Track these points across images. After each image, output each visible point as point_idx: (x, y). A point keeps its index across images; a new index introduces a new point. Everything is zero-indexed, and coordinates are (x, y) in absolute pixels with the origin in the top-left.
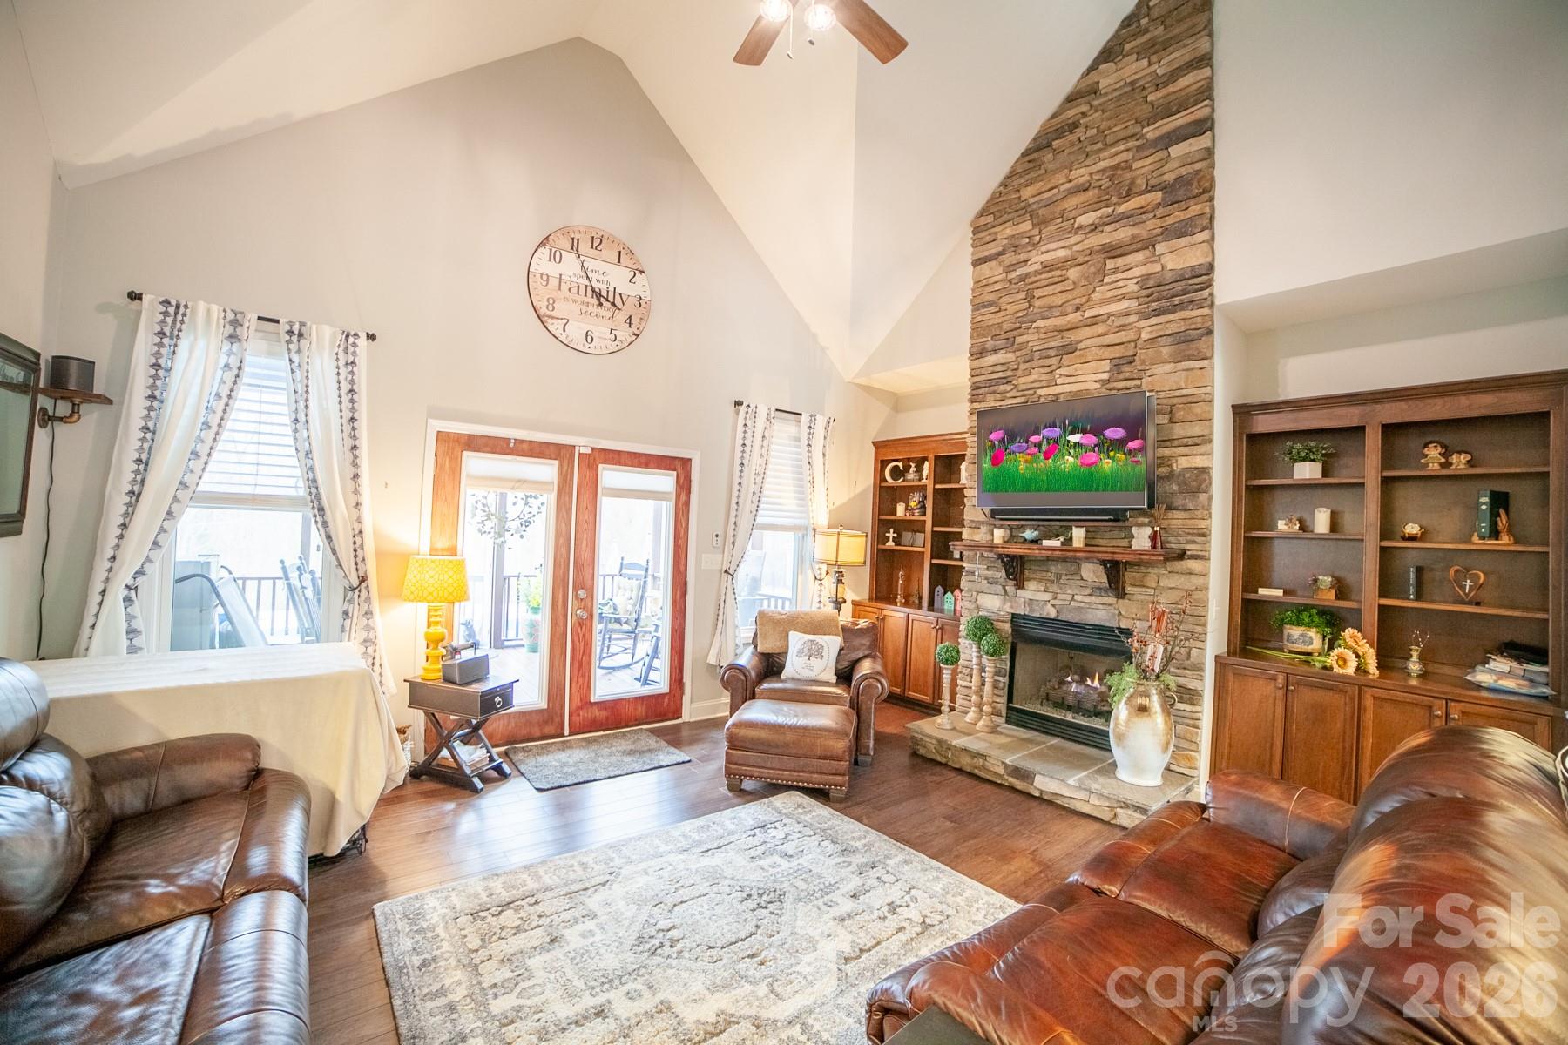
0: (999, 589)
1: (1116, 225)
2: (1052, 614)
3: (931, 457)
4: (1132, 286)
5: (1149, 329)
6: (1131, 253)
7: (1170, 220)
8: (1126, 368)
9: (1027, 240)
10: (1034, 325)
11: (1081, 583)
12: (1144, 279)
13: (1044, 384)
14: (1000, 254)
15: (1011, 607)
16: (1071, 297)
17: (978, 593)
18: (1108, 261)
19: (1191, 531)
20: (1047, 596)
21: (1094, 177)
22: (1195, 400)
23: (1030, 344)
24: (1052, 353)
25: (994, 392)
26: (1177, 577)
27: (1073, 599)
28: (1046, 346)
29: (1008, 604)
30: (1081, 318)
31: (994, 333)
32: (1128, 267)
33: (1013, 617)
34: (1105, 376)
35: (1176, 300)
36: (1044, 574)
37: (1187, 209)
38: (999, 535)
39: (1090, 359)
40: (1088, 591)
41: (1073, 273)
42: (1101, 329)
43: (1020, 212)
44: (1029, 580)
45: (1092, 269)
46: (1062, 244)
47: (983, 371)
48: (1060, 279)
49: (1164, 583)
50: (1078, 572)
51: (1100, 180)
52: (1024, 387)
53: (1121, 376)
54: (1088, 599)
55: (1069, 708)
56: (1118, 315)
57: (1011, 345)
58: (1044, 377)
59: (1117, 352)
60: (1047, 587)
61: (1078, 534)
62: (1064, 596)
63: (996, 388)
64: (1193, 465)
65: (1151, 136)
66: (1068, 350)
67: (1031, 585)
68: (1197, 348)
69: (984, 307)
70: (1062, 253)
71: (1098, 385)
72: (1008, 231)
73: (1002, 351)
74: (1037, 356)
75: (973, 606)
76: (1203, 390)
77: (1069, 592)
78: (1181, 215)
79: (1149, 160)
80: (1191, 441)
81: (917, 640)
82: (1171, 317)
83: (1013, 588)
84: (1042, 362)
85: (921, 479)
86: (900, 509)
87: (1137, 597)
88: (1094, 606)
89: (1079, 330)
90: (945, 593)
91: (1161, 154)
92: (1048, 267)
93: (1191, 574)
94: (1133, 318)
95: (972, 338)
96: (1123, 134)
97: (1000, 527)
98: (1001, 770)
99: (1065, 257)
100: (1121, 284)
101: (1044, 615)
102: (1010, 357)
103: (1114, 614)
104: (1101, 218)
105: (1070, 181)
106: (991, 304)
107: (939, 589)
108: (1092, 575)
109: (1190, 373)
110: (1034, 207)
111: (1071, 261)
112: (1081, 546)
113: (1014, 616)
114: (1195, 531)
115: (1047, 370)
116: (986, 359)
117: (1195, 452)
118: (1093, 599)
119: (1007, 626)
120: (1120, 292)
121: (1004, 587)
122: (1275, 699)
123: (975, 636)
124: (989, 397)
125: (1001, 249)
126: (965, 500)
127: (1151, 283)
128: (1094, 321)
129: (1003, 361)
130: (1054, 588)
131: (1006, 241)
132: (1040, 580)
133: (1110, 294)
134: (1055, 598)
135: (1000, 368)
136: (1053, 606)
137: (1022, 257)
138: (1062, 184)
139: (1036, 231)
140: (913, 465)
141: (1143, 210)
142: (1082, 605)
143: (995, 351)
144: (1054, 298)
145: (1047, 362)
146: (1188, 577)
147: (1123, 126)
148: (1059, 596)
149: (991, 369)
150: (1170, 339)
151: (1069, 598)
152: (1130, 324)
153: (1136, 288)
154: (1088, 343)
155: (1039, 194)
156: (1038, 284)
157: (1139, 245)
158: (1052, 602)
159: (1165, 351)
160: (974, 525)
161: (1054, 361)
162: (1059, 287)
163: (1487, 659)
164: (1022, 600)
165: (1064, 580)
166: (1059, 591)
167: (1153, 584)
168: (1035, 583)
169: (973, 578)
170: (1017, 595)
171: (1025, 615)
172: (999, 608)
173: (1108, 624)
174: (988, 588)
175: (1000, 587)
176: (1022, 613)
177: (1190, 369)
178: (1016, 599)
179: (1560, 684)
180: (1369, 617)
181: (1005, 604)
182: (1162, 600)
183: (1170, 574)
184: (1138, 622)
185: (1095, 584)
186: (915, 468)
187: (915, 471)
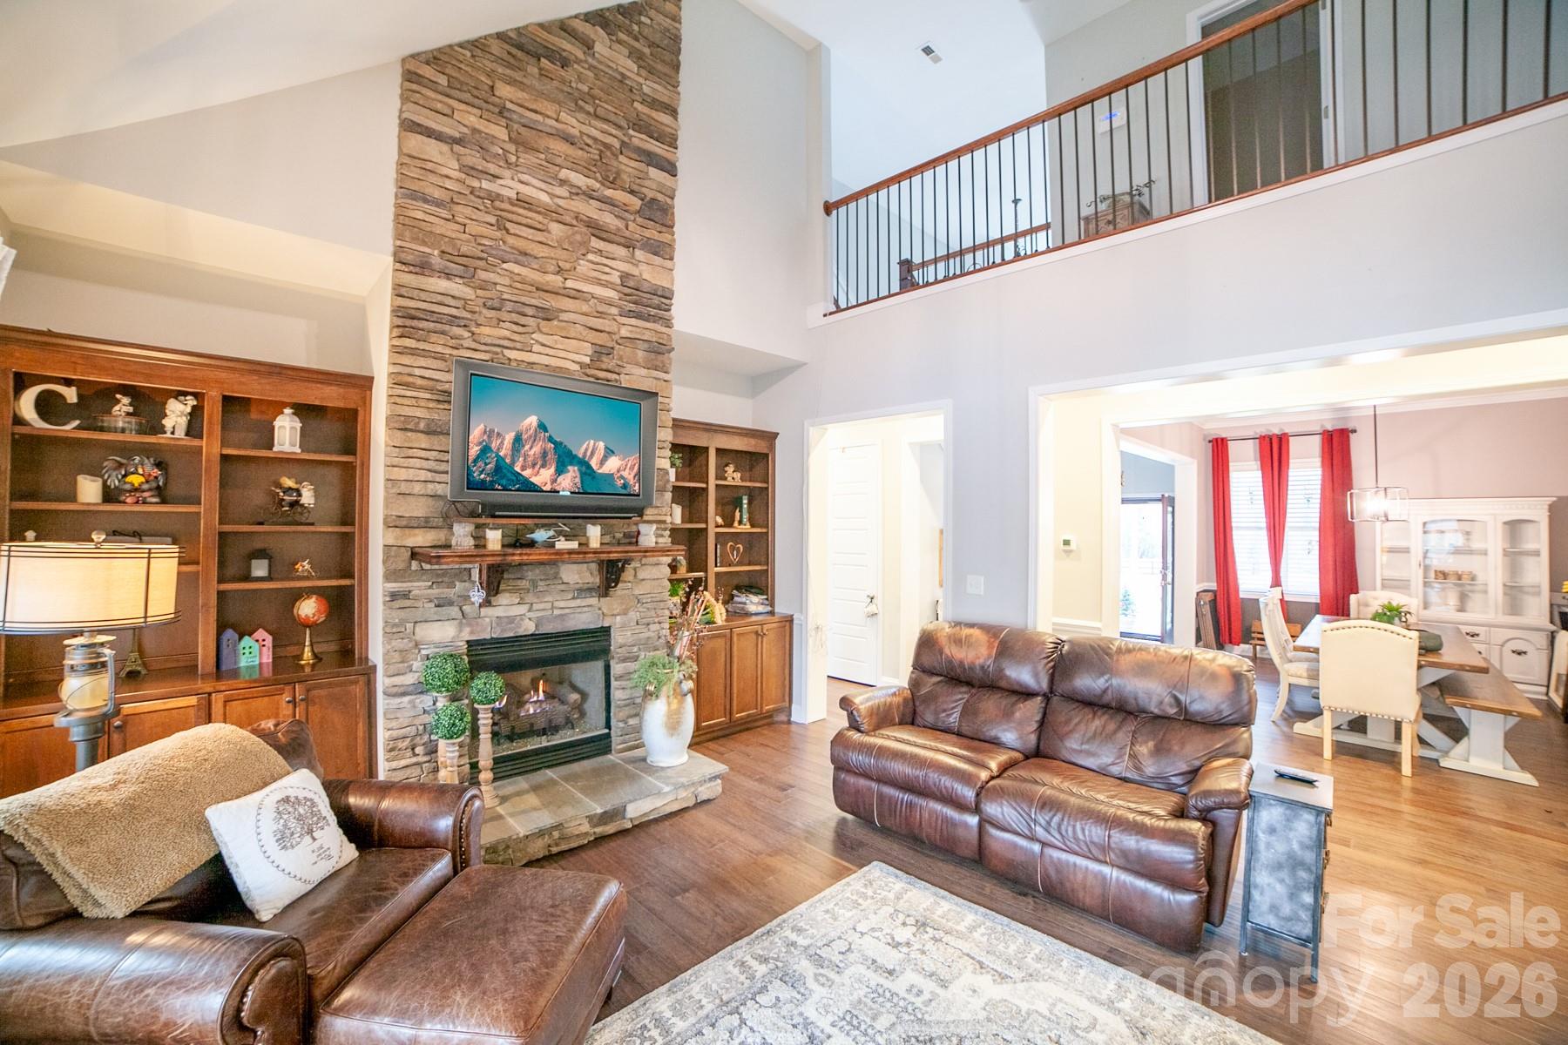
0: (453, 612)
1: (603, 206)
2: (529, 627)
4: (615, 278)
5: (630, 328)
6: (612, 242)
7: (647, 233)
8: (604, 358)
9: (500, 152)
10: (505, 266)
11: (562, 587)
12: (625, 276)
13: (518, 346)
14: (458, 141)
15: (472, 633)
16: (553, 255)
17: (413, 623)
18: (593, 238)
20: (523, 609)
21: (585, 138)
23: (498, 287)
24: (530, 311)
25: (443, 333)
27: (553, 607)
28: (523, 299)
29: (468, 630)
30: (561, 285)
31: (443, 248)
32: (611, 256)
33: (470, 646)
34: (587, 360)
35: (653, 312)
36: (519, 582)
37: (660, 232)
38: (494, 539)
39: (573, 335)
40: (570, 596)
41: (555, 228)
42: (585, 308)
43: (491, 107)
44: (500, 592)
45: (578, 237)
46: (543, 186)
47: (423, 296)
48: (540, 226)
49: (641, 575)
50: (556, 576)
51: (588, 145)
52: (489, 341)
53: (604, 367)
54: (571, 604)
56: (601, 300)
57: (468, 277)
58: (516, 337)
59: (602, 339)
60: (521, 599)
62: (542, 606)
63: (447, 328)
64: (661, 466)
65: (636, 141)
66: (547, 315)
67: (503, 598)
68: (663, 362)
69: (426, 201)
70: (544, 198)
71: (577, 367)
72: (472, 119)
73: (457, 280)
74: (509, 306)
75: (409, 645)
77: (550, 599)
78: (657, 236)
79: (633, 164)
82: (648, 325)
83: (475, 608)
84: (515, 317)
85: (154, 429)
86: (88, 490)
87: (619, 592)
88: (578, 610)
89: (559, 297)
90: (241, 638)
91: (642, 166)
92: (520, 201)
94: (614, 311)
95: (398, 236)
96: (612, 118)
97: (494, 527)
98: (586, 828)
99: (548, 205)
100: (607, 270)
101: (521, 632)
102: (468, 293)
103: (597, 615)
104: (588, 187)
105: (557, 120)
106: (439, 203)
107: (230, 634)
108: (577, 577)
109: (658, 382)
110: (515, 117)
111: (554, 213)
112: (597, 547)
113: (472, 644)
115: (521, 329)
116: (432, 280)
118: (578, 602)
120: (604, 277)
124: (434, 337)
125: (458, 135)
127: (631, 284)
128: (577, 295)
129: (457, 294)
130: (530, 598)
131: (465, 130)
132: (516, 590)
133: (595, 274)
134: (530, 610)
135: (452, 302)
136: (530, 619)
137: (492, 168)
138: (548, 117)
139: (512, 148)
140: (125, 400)
141: (625, 208)
142: (567, 611)
143: (448, 276)
144: (533, 245)
145: (523, 320)
147: (614, 110)
148: (535, 607)
149: (440, 298)
150: (646, 346)
151: (549, 605)
152: (610, 314)
153: (619, 281)
154: (572, 317)
155: (521, 106)
156: (514, 217)
157: (623, 240)
158: (529, 615)
159: (640, 354)
160: (404, 523)
161: (531, 321)
162: (540, 236)
163: (732, 597)
164: (487, 620)
165: (542, 585)
166: (536, 600)
167: (631, 578)
168: (507, 595)
169: (407, 603)
170: (482, 615)
171: (492, 638)
172: (453, 637)
173: (592, 626)
174: (435, 613)
175: (456, 609)
176: (488, 637)
177: (659, 379)
178: (479, 620)
179: (772, 605)
180: (712, 582)
181: (461, 631)
182: (637, 592)
183: (644, 567)
184: (618, 617)
185: (578, 586)
186: (131, 405)
187: (131, 409)
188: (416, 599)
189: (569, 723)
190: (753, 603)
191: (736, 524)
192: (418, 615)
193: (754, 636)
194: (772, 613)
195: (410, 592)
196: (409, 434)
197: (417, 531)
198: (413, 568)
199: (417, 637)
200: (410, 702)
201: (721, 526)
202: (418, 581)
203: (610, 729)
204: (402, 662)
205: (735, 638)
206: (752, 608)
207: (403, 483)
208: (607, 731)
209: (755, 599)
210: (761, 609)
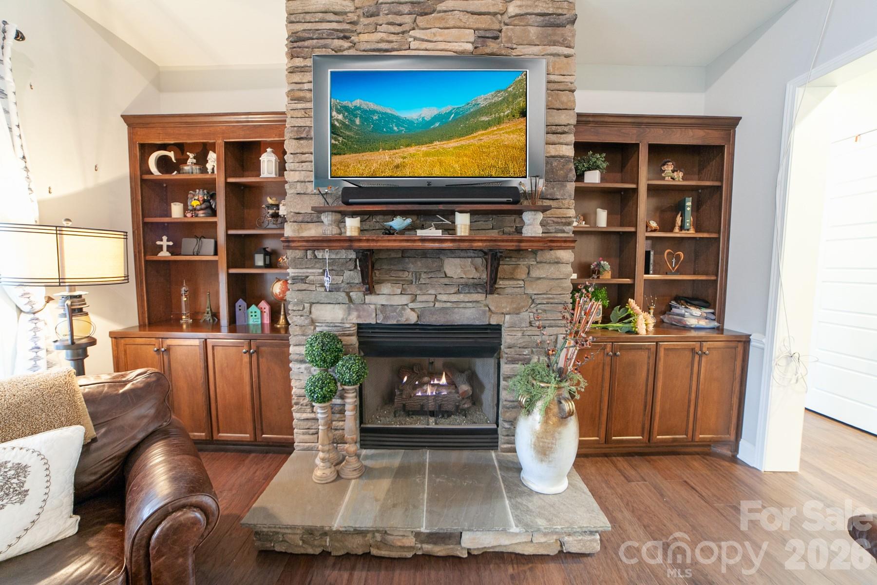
0: (342, 297)
2: (412, 318)
3: (220, 142)
8: (490, 43)
11: (446, 281)
15: (359, 317)
17: (312, 304)
19: (559, 220)
20: (405, 299)
22: (561, 87)
24: (406, 9)
25: (327, 47)
26: (547, 266)
27: (436, 299)
29: (354, 313)
33: (358, 328)
34: (470, 47)
36: (400, 274)
38: (352, 226)
39: (451, 24)
40: (454, 290)
44: (380, 282)
49: (535, 273)
50: (440, 269)
52: (369, 46)
53: (488, 51)
54: (454, 298)
55: (432, 414)
58: (394, 37)
59: (484, 22)
60: (403, 289)
61: (462, 221)
62: (424, 298)
63: (329, 41)
64: (561, 154)
66: (425, 10)
67: (385, 288)
68: (563, 35)
74: (385, 9)
75: (307, 322)
76: (567, 79)
77: (432, 291)
80: (560, 129)
81: (222, 371)
83: (361, 294)
84: (392, 18)
85: (204, 170)
86: (177, 210)
87: (508, 291)
88: (462, 305)
90: (249, 306)
93: (558, 263)
97: (353, 214)
98: (410, 541)
101: (403, 321)
102: (349, 6)
103: (484, 312)
107: (241, 303)
108: (459, 271)
109: (556, 59)
112: (467, 234)
113: (360, 326)
114: (563, 220)
115: (398, 29)
117: (561, 141)
118: (461, 297)
119: (354, 340)
121: (348, 294)
122: (604, 364)
123: (325, 361)
126: (287, 186)
129: (338, 10)
130: (413, 289)
132: (396, 282)
134: (413, 301)
135: (334, 18)
136: (412, 309)
140: (191, 155)
142: (449, 305)
145: (399, 19)
146: (557, 266)
148: (419, 298)
150: (539, 20)
151: (432, 298)
154: (450, 5)
158: (411, 305)
159: (533, 30)
160: (300, 218)
161: (407, 19)
163: (670, 308)
164: (372, 307)
165: (424, 279)
166: (418, 292)
167: (524, 276)
168: (389, 285)
169: (304, 286)
170: (367, 301)
171: (377, 323)
172: (343, 319)
173: (477, 323)
174: (326, 296)
175: (343, 294)
176: (373, 322)
177: (558, 55)
178: (365, 306)
179: (721, 319)
180: (639, 289)
181: (349, 314)
182: (530, 291)
183: (539, 265)
184: (507, 317)
185: (462, 281)
186: (194, 158)
187: (195, 161)
188: (312, 283)
189: (459, 411)
190: (694, 317)
191: (677, 229)
192: (313, 297)
193: (688, 354)
194: (720, 330)
195: (307, 277)
196: (302, 142)
197: (311, 225)
198: (309, 257)
199: (313, 316)
200: (306, 369)
201: (655, 230)
202: (312, 268)
203: (498, 426)
204: (303, 335)
205: (662, 353)
206: (692, 322)
207: (299, 184)
208: (495, 426)
209: (697, 312)
210: (703, 323)
